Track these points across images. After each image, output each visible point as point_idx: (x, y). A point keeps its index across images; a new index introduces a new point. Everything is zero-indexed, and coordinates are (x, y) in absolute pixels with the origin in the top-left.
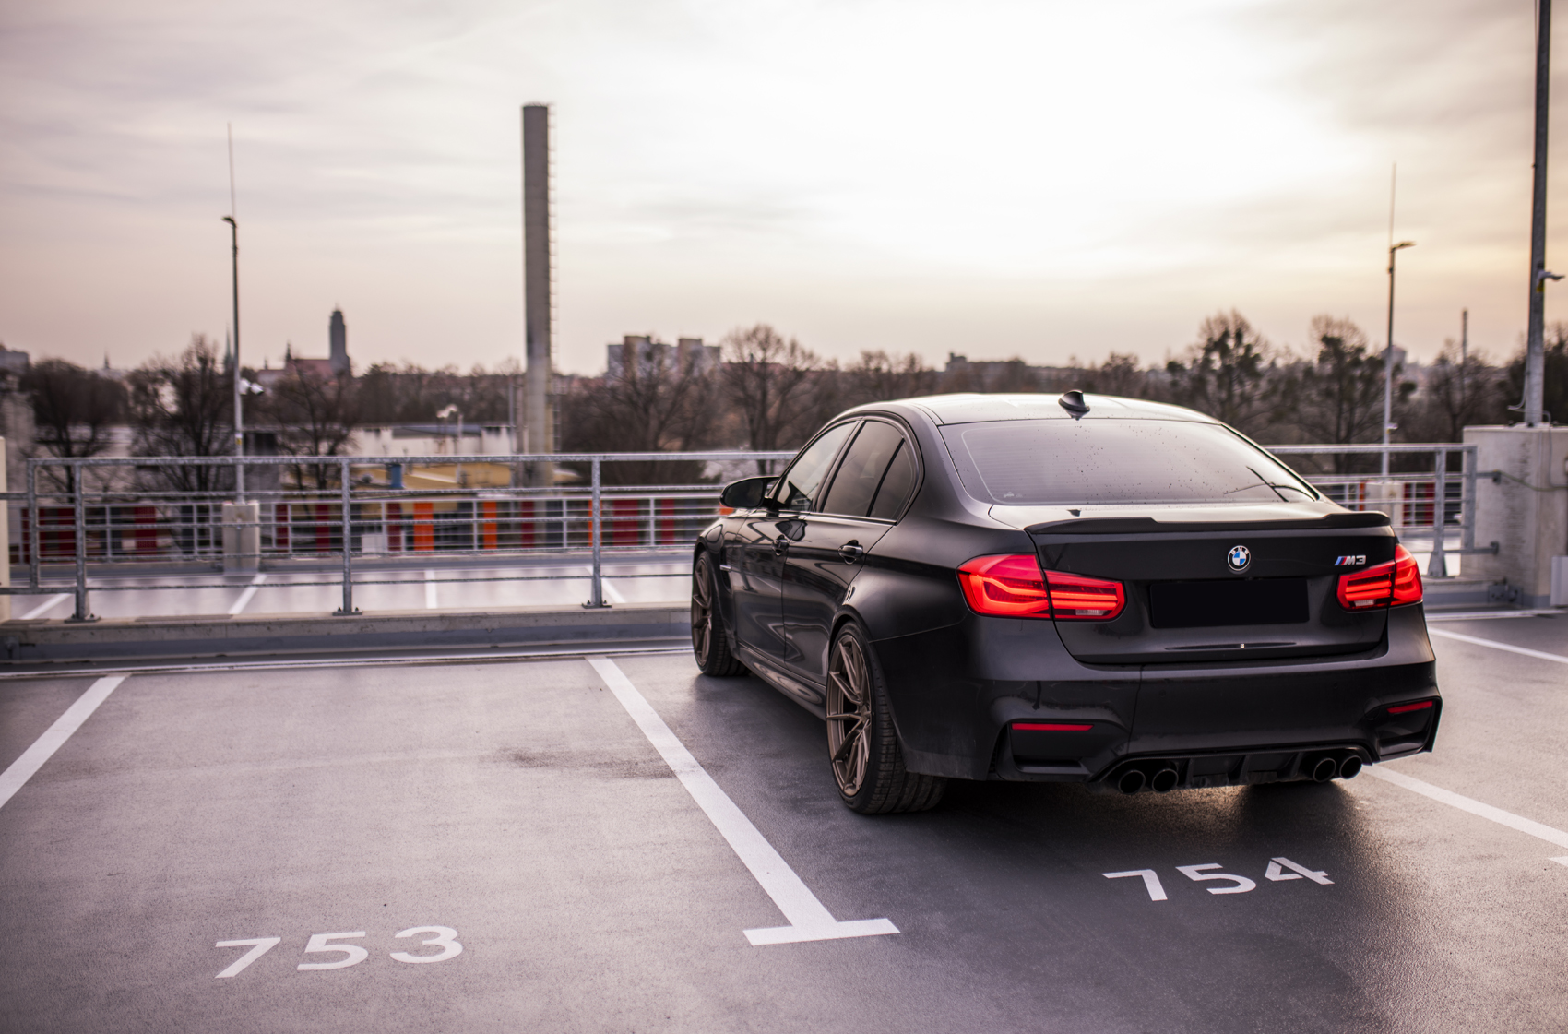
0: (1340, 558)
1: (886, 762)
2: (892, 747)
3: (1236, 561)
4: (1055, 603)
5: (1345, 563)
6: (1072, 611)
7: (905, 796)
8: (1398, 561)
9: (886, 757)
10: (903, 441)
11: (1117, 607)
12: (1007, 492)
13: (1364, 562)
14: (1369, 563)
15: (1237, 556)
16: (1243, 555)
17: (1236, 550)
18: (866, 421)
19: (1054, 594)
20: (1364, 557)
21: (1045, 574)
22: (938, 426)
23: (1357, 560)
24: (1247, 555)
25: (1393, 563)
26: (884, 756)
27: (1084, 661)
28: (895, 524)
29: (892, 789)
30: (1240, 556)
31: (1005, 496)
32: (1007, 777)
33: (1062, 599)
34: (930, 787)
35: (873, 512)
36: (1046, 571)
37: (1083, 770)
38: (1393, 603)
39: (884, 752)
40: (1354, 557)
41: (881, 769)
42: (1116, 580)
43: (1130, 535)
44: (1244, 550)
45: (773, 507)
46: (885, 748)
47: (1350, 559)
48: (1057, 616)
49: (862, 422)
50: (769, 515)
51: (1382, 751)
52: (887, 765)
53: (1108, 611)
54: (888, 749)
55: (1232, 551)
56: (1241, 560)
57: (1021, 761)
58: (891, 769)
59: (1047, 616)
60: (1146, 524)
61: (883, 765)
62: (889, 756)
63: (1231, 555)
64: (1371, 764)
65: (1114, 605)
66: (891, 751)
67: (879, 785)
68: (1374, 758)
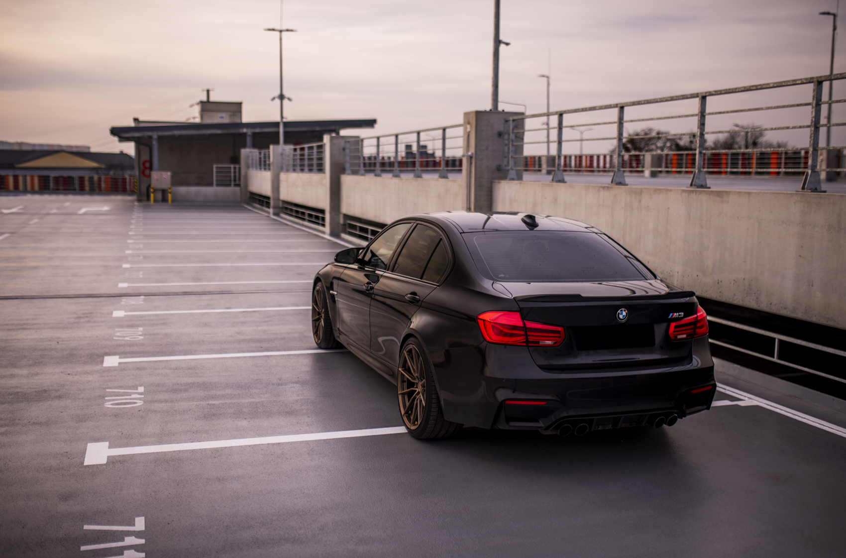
0: (671, 314)
3: (621, 317)
4: (529, 338)
5: (674, 317)
6: (537, 342)
8: (698, 314)
10: (441, 239)
11: (561, 340)
12: (500, 274)
13: (682, 316)
14: (685, 316)
15: (622, 314)
16: (624, 313)
17: (621, 311)
18: (417, 224)
19: (529, 333)
20: (683, 313)
21: (524, 322)
22: (461, 233)
23: (679, 315)
24: (627, 313)
25: (696, 316)
27: (543, 368)
28: (438, 286)
30: (623, 314)
31: (500, 276)
32: (501, 427)
35: (425, 277)
36: (525, 321)
37: (541, 424)
38: (695, 336)
40: (678, 314)
42: (561, 326)
43: (569, 303)
44: (625, 311)
45: (362, 263)
47: (676, 315)
48: (530, 345)
49: (415, 224)
50: (359, 268)
51: (688, 411)
53: (556, 342)
55: (619, 311)
56: (623, 316)
57: (509, 420)
59: (525, 344)
60: (577, 297)
63: (619, 313)
64: (682, 418)
65: (559, 339)
68: (683, 415)
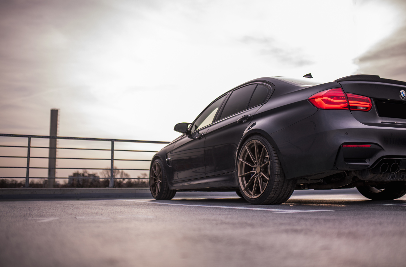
1: (277, 178)
2: (279, 172)
3: (402, 95)
4: (350, 104)
6: (356, 107)
7: (281, 193)
9: (277, 176)
11: (370, 106)
15: (402, 93)
16: (404, 93)
17: (402, 91)
19: (350, 102)
21: (345, 94)
26: (276, 176)
29: (278, 189)
33: (352, 103)
34: (290, 190)
39: (277, 174)
41: (275, 181)
42: (368, 97)
44: (404, 91)
46: (277, 172)
48: (351, 109)
52: (278, 179)
53: (367, 108)
54: (278, 173)
55: (401, 91)
58: (279, 181)
59: (348, 109)
61: (276, 179)
62: (278, 175)
63: (401, 93)
65: (369, 106)
66: (279, 174)
67: (274, 188)
